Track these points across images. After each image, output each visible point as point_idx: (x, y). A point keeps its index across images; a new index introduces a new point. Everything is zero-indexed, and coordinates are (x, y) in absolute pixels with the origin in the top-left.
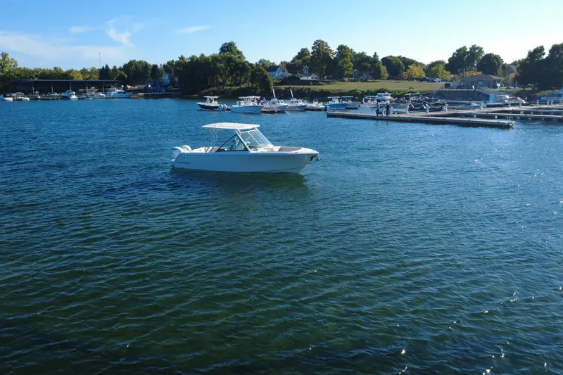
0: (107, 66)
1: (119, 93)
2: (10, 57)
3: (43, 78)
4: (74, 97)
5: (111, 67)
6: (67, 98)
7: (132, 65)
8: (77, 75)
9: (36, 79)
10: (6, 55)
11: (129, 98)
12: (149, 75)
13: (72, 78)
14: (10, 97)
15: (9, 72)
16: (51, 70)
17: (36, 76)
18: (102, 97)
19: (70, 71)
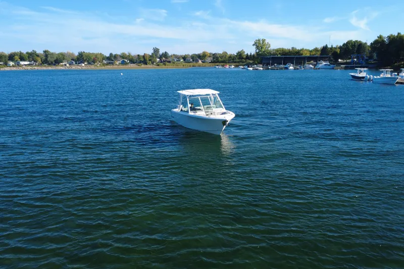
0: (326, 45)
1: (325, 65)
2: (266, 42)
3: (284, 55)
4: (291, 68)
5: (329, 46)
6: (287, 68)
7: (349, 44)
8: (306, 52)
9: (279, 56)
10: (265, 40)
11: (333, 69)
12: (355, 51)
13: (302, 54)
14: (251, 67)
15: (264, 51)
16: (289, 49)
17: (280, 54)
18: (311, 68)
19: (302, 50)
